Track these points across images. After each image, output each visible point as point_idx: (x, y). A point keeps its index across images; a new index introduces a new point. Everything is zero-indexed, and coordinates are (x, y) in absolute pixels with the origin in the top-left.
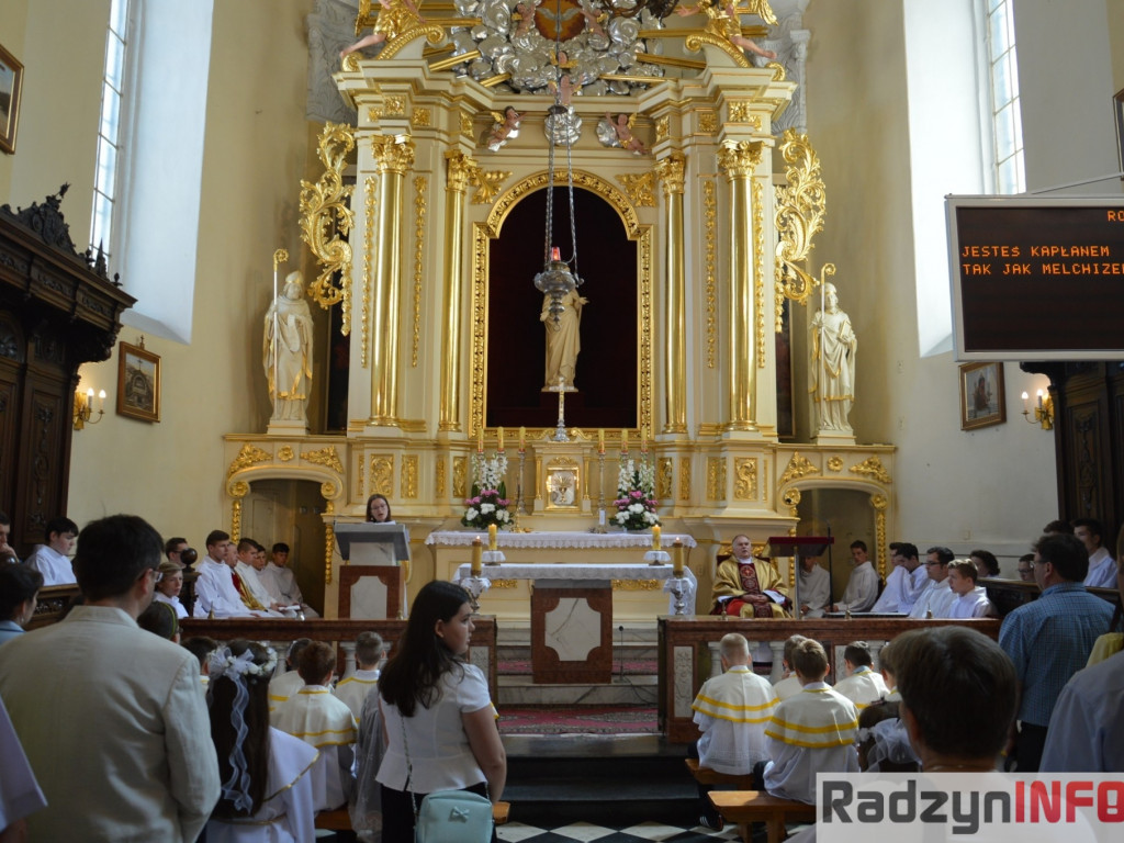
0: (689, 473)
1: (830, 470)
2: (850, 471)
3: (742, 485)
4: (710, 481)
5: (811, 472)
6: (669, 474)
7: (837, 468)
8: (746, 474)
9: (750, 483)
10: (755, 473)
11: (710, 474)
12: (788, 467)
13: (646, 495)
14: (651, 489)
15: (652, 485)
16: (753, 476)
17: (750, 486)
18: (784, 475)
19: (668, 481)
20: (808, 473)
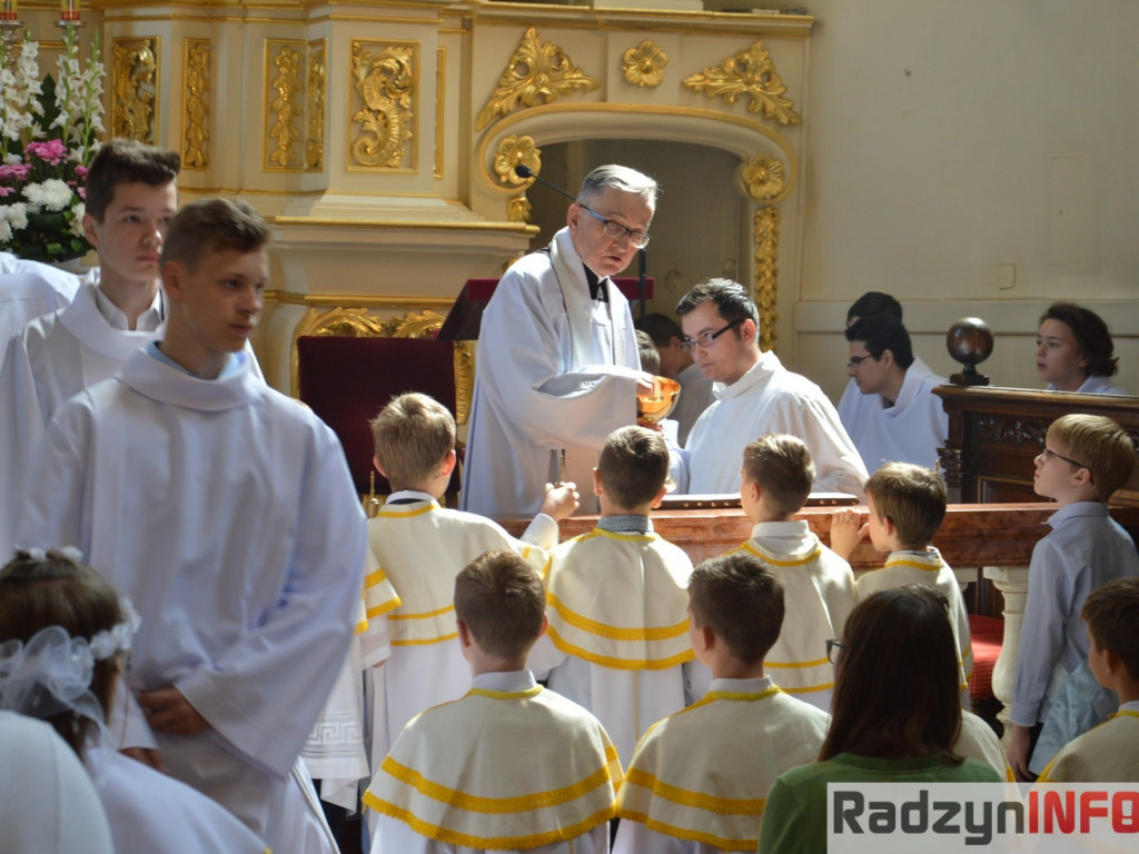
0: (208, 88)
1: (626, 82)
2: (686, 88)
3: (373, 125)
4: (271, 110)
5: (572, 89)
6: (146, 89)
7: (647, 79)
8: (385, 92)
9: (394, 118)
10: (410, 88)
11: (271, 88)
12: (505, 74)
13: (78, 155)
14: (93, 135)
15: (96, 122)
16: (406, 100)
17: (395, 131)
18: (491, 97)
19: (143, 110)
20: (563, 93)
